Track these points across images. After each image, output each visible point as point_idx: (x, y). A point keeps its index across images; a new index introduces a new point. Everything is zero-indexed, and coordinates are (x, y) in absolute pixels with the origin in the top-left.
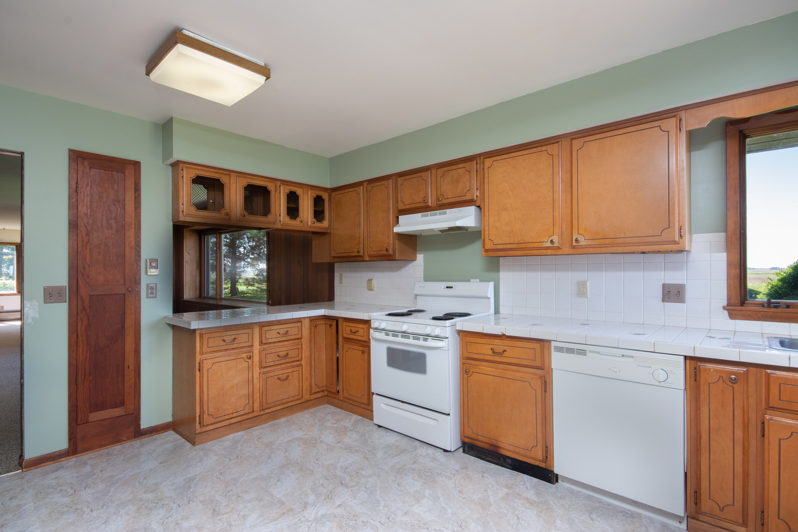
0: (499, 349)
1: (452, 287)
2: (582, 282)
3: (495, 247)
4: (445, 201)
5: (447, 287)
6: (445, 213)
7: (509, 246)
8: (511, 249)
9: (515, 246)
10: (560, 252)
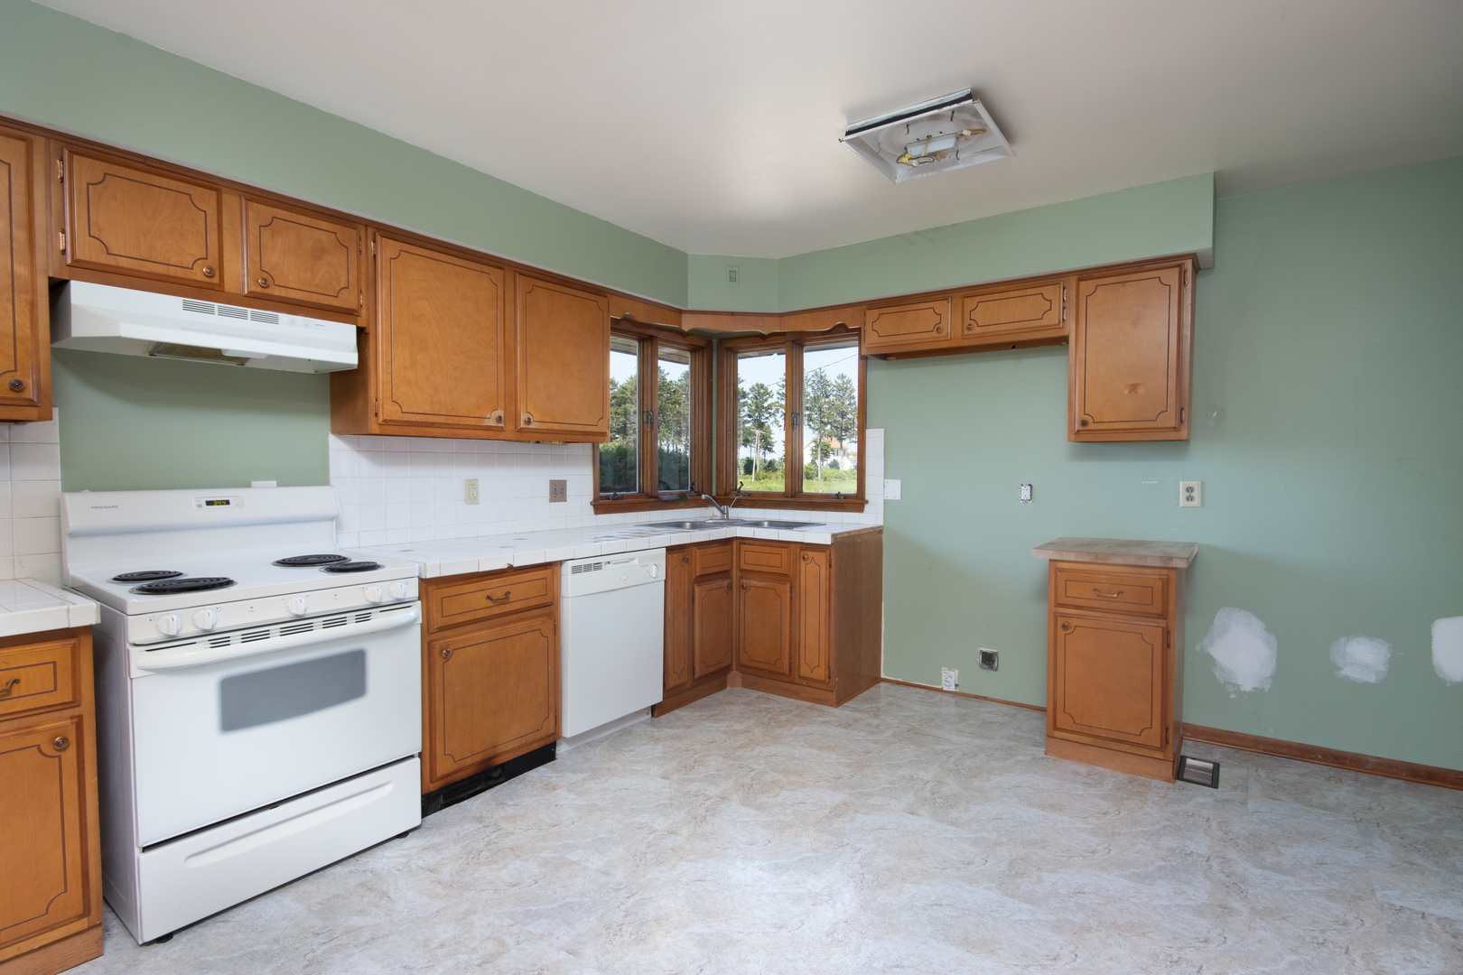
0: (499, 593)
1: (228, 502)
2: (472, 480)
3: (406, 418)
4: (277, 292)
5: (209, 503)
6: (275, 321)
7: (431, 419)
8: (432, 425)
9: (442, 420)
10: (502, 435)
